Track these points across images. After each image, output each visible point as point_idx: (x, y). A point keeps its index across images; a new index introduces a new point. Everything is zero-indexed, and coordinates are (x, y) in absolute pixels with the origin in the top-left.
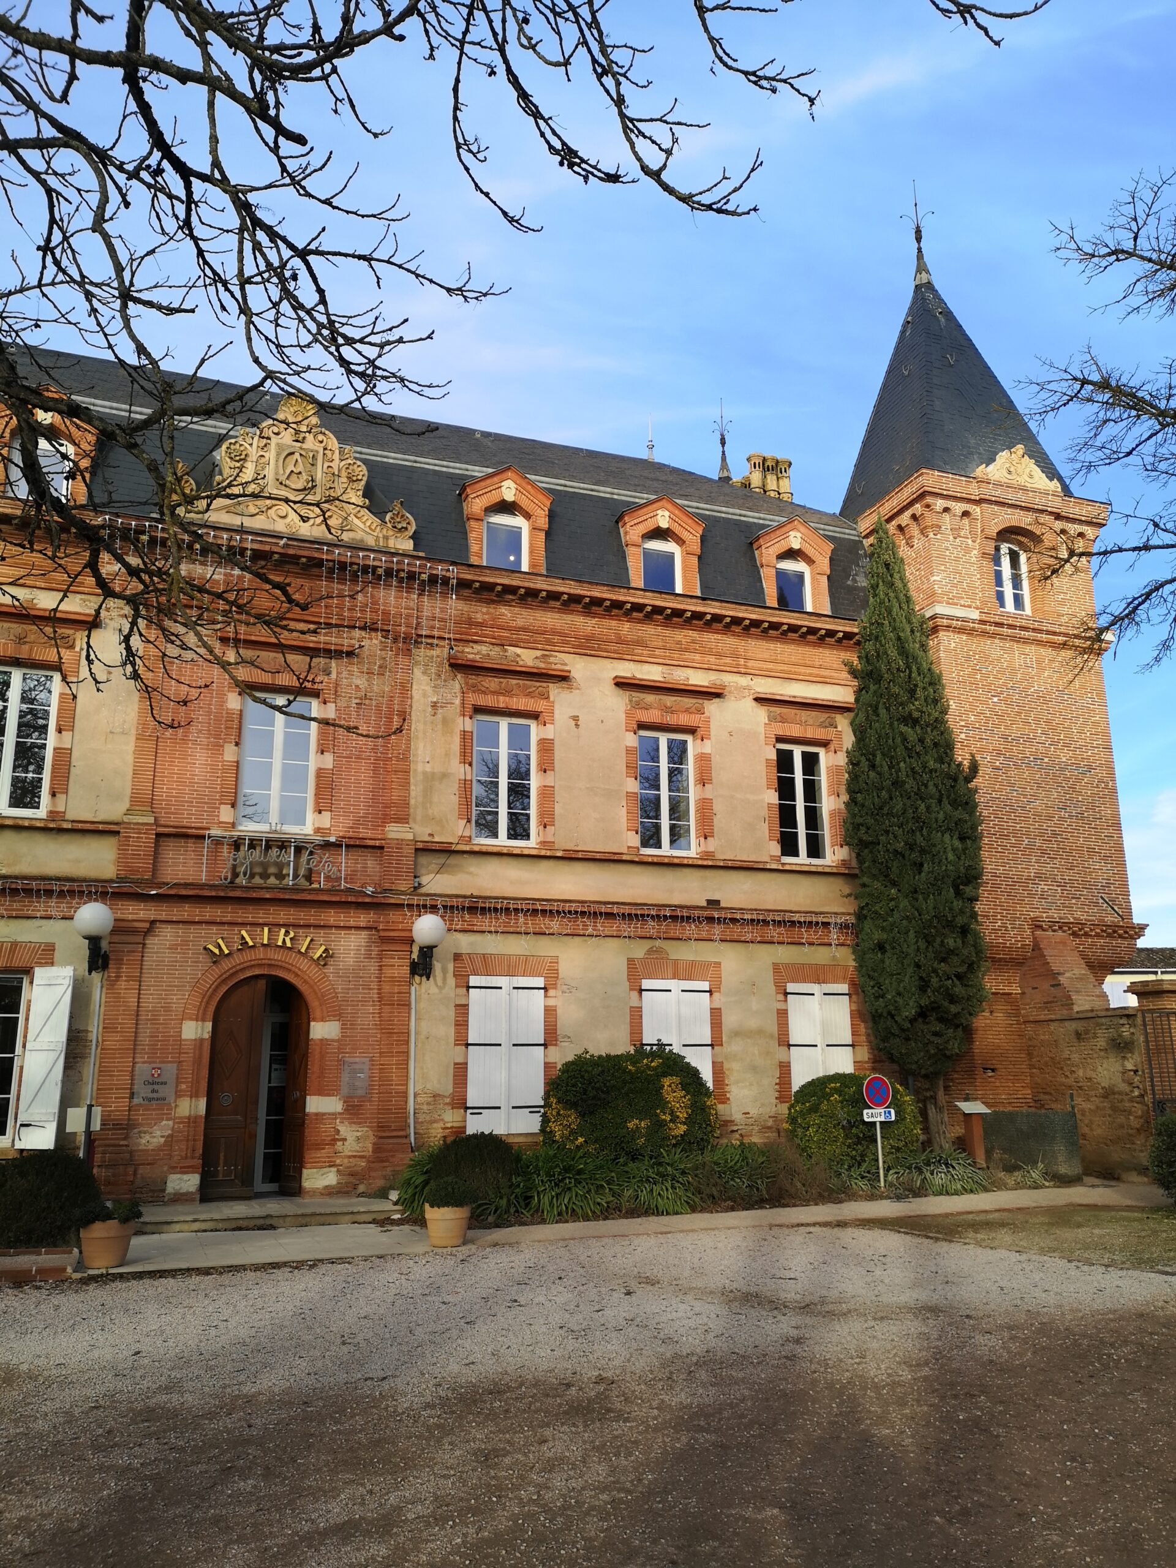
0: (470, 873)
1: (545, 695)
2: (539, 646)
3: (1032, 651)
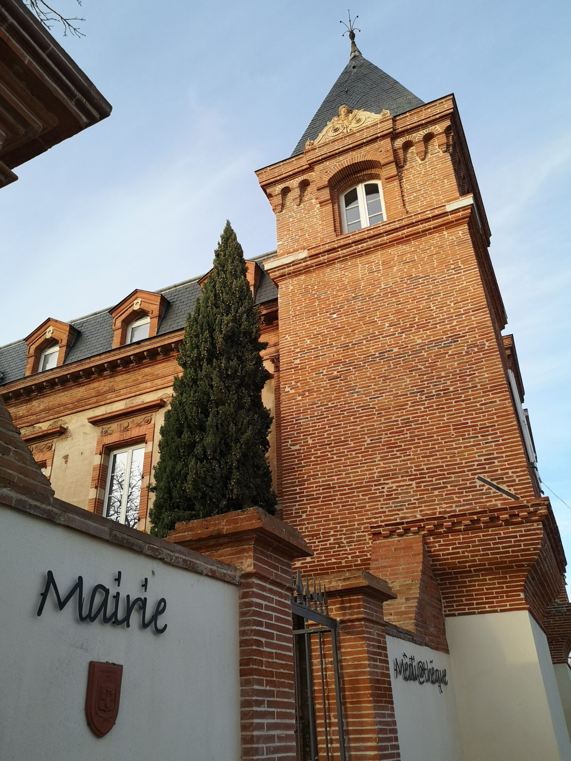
1: (50, 448)
2: (51, 417)
3: (377, 257)
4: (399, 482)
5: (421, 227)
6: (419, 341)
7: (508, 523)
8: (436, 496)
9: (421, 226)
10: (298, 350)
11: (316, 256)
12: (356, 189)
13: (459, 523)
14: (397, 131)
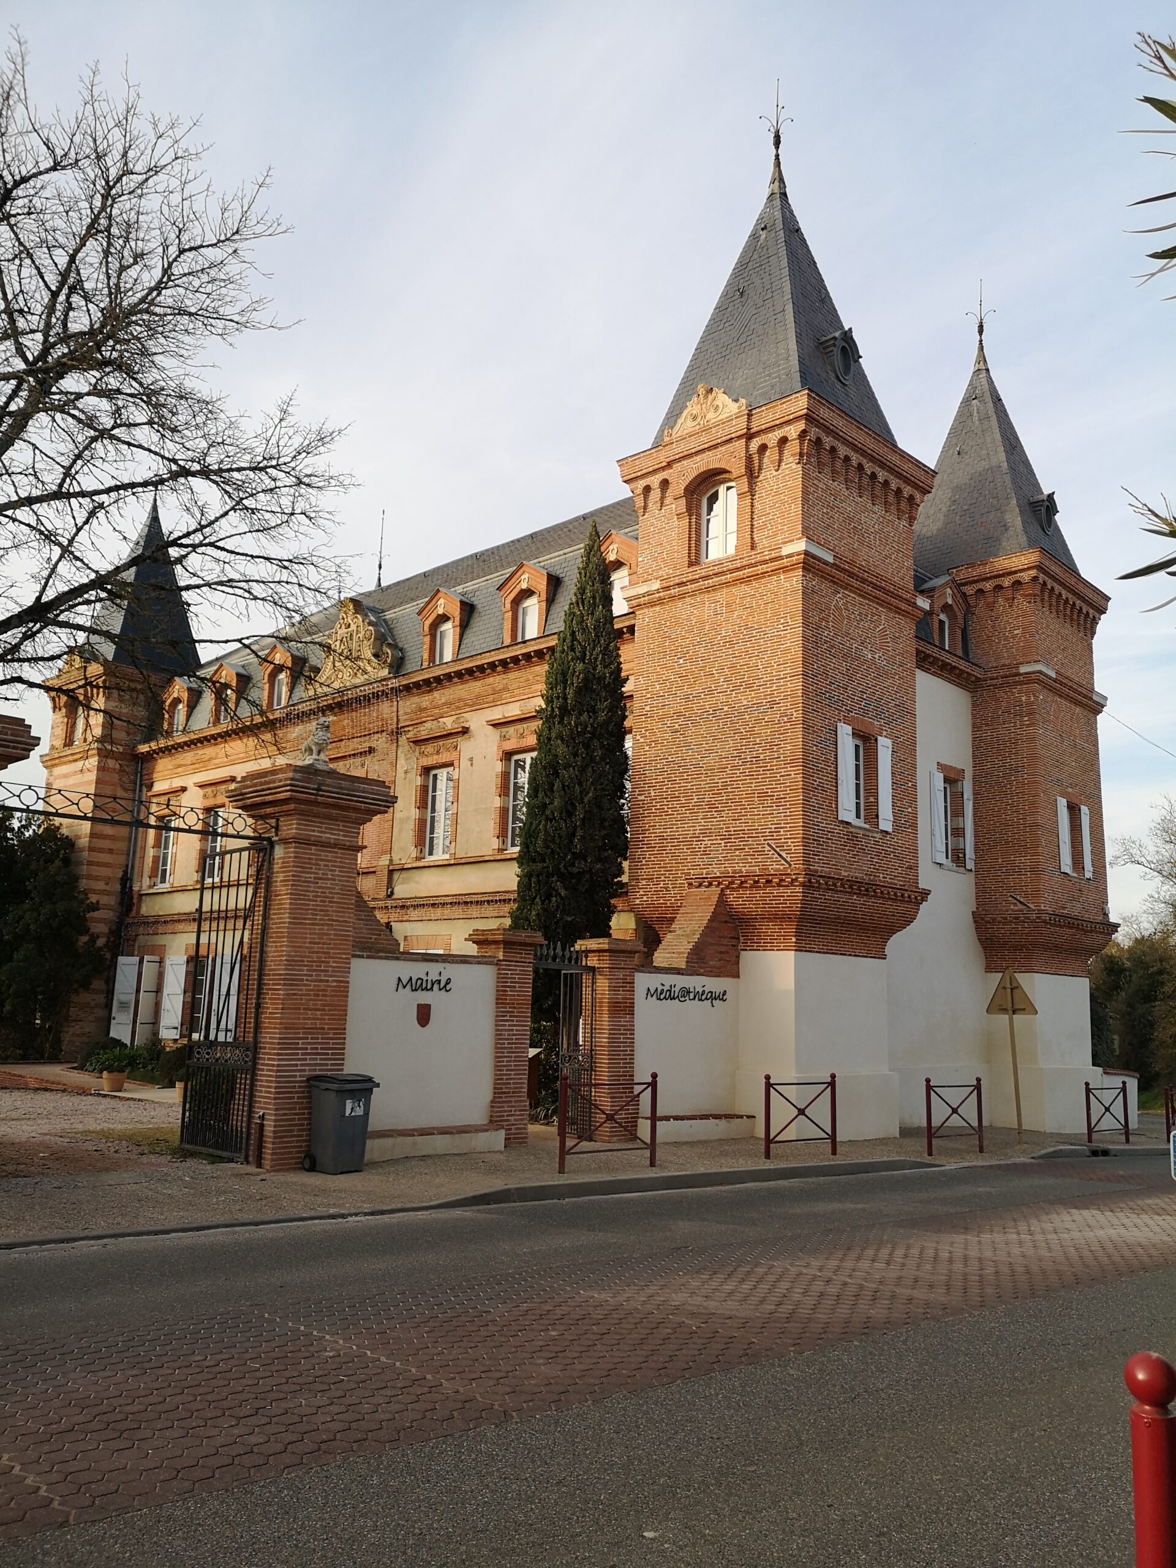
0: (417, 882)
1: (456, 747)
2: (453, 713)
3: (722, 595)
4: (712, 840)
5: (760, 569)
6: (745, 703)
7: (779, 885)
8: (737, 856)
9: (760, 567)
10: (649, 696)
11: (667, 588)
12: (717, 491)
13: (746, 882)
14: (752, 431)
